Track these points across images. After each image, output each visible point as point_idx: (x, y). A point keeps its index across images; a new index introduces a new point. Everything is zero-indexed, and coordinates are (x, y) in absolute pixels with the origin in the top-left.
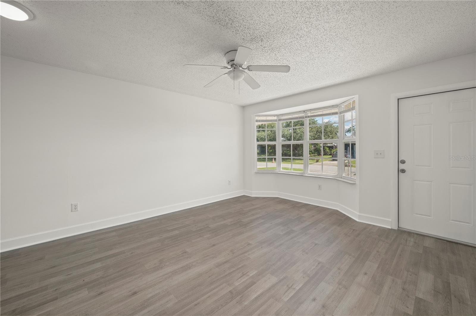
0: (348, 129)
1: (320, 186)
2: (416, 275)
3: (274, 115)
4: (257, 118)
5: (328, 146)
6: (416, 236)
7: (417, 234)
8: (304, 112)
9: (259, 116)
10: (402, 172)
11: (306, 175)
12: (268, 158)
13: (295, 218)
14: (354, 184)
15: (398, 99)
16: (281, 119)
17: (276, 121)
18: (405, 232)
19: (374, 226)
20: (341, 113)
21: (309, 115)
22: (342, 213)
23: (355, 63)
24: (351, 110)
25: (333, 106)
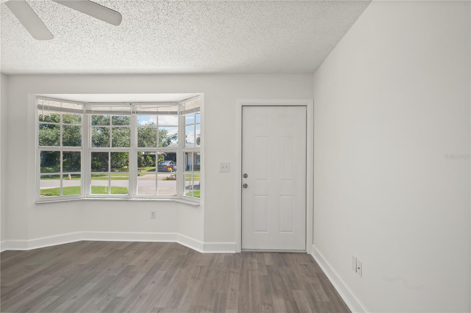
0: (174, 134)
1: (153, 213)
2: (271, 306)
3: (78, 103)
4: (40, 102)
5: (151, 155)
6: (256, 255)
7: (257, 253)
8: (131, 104)
9: (46, 98)
10: (246, 187)
11: (133, 199)
12: (63, 175)
13: (119, 272)
14: (199, 205)
15: (242, 106)
16: (92, 111)
17: (81, 112)
18: (248, 253)
19: (219, 254)
20: (181, 113)
21: (139, 110)
22: (183, 246)
23: (208, 49)
24: (195, 111)
25: (171, 103)
